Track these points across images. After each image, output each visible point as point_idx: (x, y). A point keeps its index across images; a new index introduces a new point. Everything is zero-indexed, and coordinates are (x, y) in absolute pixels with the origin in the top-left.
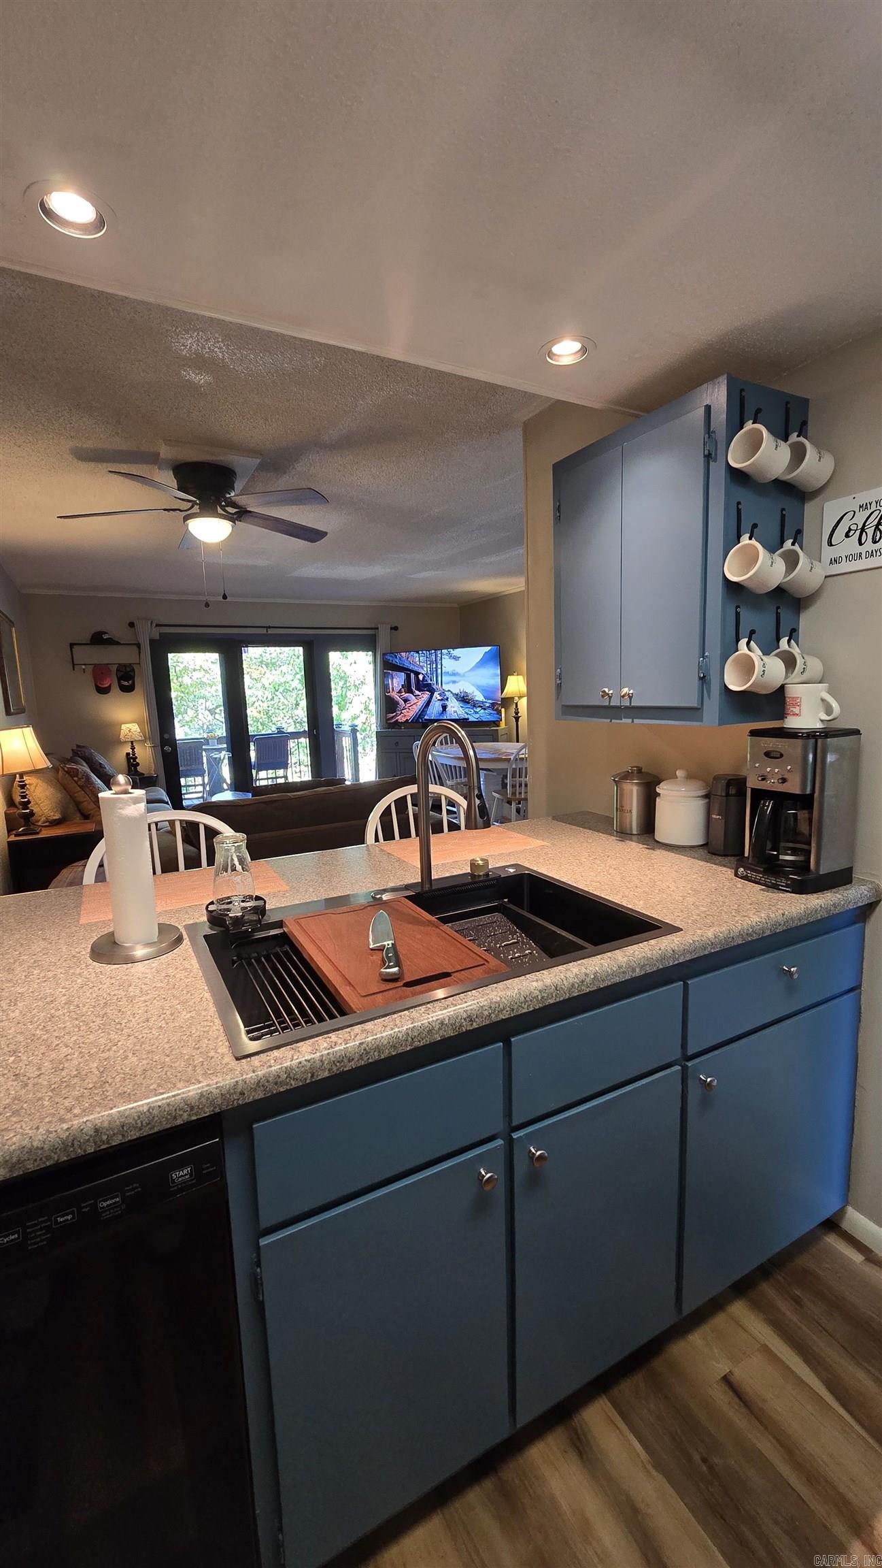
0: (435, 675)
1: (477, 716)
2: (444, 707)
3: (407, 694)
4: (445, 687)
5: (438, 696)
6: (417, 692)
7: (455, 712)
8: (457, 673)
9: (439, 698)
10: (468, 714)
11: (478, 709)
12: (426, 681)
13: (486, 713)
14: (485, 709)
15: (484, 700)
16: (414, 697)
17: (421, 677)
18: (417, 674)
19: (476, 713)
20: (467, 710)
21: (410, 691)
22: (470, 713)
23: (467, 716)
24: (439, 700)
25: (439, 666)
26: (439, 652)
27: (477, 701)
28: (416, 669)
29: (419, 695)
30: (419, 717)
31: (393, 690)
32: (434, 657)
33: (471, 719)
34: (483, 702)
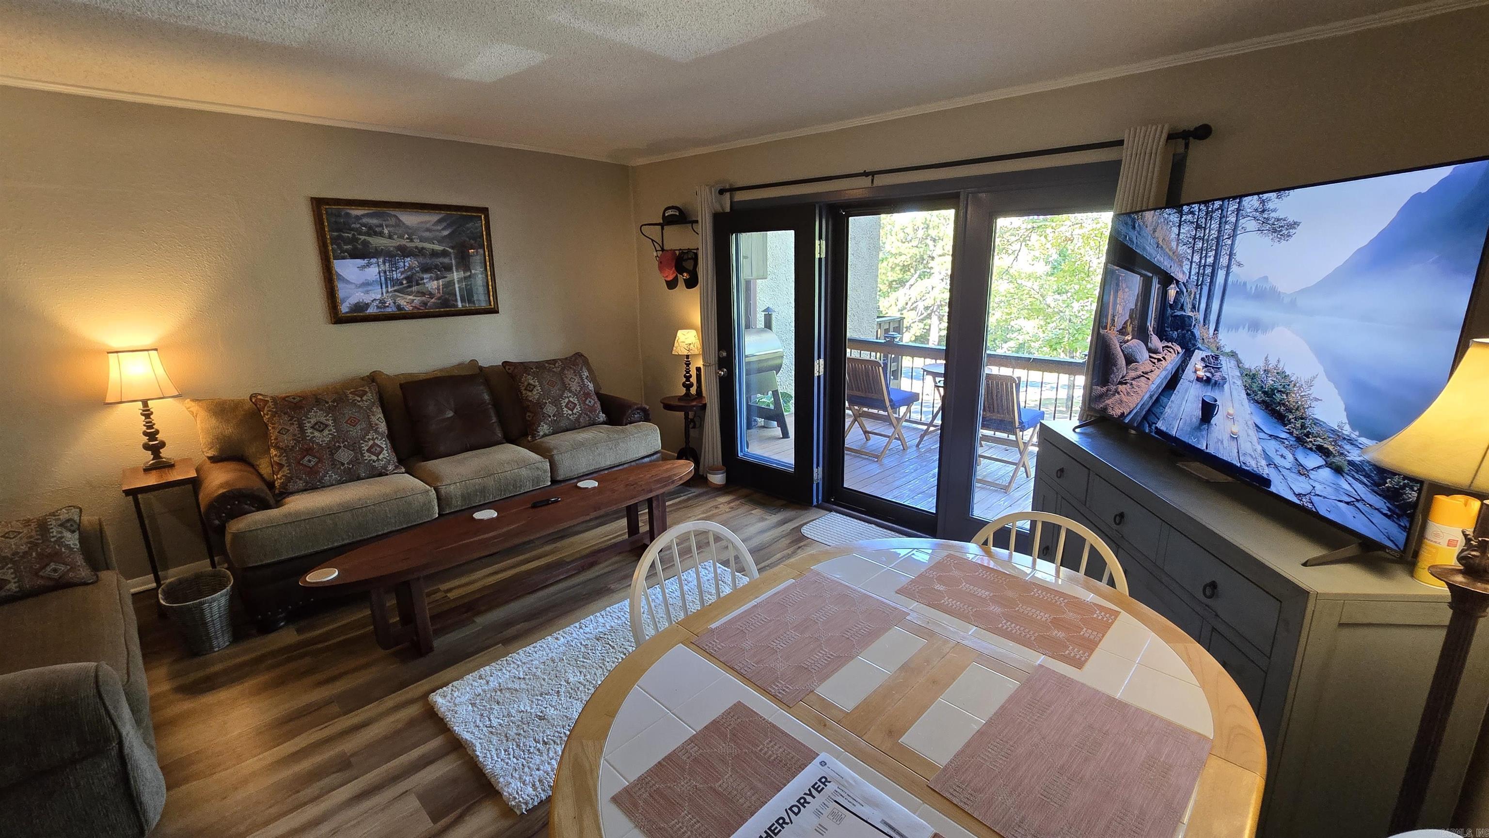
0: (1205, 289)
1: (1301, 485)
2: (1208, 410)
3: (1136, 341)
4: (1227, 340)
5: (1200, 365)
6: (1155, 342)
7: (1234, 438)
8: (1273, 290)
9: (1201, 373)
10: (1270, 463)
11: (1313, 461)
12: (1182, 308)
13: (1338, 488)
14: (1338, 470)
15: (1347, 430)
16: (1146, 354)
17: (1172, 292)
18: (1167, 279)
19: (1302, 471)
20: (1272, 446)
21: (1142, 334)
22: (1278, 460)
23: (1265, 471)
24: (1199, 379)
25: (1224, 261)
26: (1233, 206)
27: (1316, 422)
28: (1165, 264)
29: (1156, 352)
30: (1145, 418)
31: (1113, 324)
32: (1215, 225)
33: (1278, 487)
34: (1337, 436)
